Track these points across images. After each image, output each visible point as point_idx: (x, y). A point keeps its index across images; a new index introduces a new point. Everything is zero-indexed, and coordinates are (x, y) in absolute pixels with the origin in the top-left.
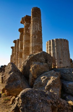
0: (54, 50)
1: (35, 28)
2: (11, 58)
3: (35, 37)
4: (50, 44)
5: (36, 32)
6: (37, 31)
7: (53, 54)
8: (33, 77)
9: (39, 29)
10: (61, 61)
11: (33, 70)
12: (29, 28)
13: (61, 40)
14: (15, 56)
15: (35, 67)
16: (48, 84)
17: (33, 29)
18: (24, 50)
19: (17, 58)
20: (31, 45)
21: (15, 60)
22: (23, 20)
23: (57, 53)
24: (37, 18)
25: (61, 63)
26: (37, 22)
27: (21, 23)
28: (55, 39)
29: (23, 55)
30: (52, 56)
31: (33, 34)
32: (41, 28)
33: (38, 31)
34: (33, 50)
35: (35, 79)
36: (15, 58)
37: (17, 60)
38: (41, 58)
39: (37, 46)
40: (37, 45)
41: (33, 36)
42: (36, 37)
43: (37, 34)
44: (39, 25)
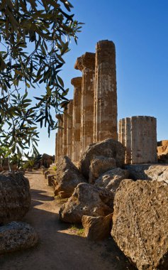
0: (128, 135)
1: (103, 87)
2: (56, 139)
3: (102, 105)
4: (123, 125)
5: (104, 93)
6: (107, 92)
7: (127, 141)
8: (93, 176)
9: (110, 87)
10: (139, 153)
11: (93, 167)
12: (91, 80)
13: (141, 118)
14: (66, 137)
15: (96, 163)
16: (109, 184)
17: (99, 87)
18: (82, 126)
19: (70, 140)
20: (95, 120)
21: (65, 144)
22: (80, 63)
23: (134, 140)
24: (106, 65)
25: (138, 156)
26: (107, 74)
27: (76, 68)
28: (131, 117)
29: (81, 136)
30: (126, 145)
31: (99, 99)
32: (115, 83)
33: (109, 92)
34: (98, 130)
35: (97, 178)
36: (66, 141)
37: (70, 144)
38: (107, 150)
39: (107, 122)
40: (105, 119)
41: (98, 102)
42: (105, 105)
43: (106, 99)
44: (110, 80)
